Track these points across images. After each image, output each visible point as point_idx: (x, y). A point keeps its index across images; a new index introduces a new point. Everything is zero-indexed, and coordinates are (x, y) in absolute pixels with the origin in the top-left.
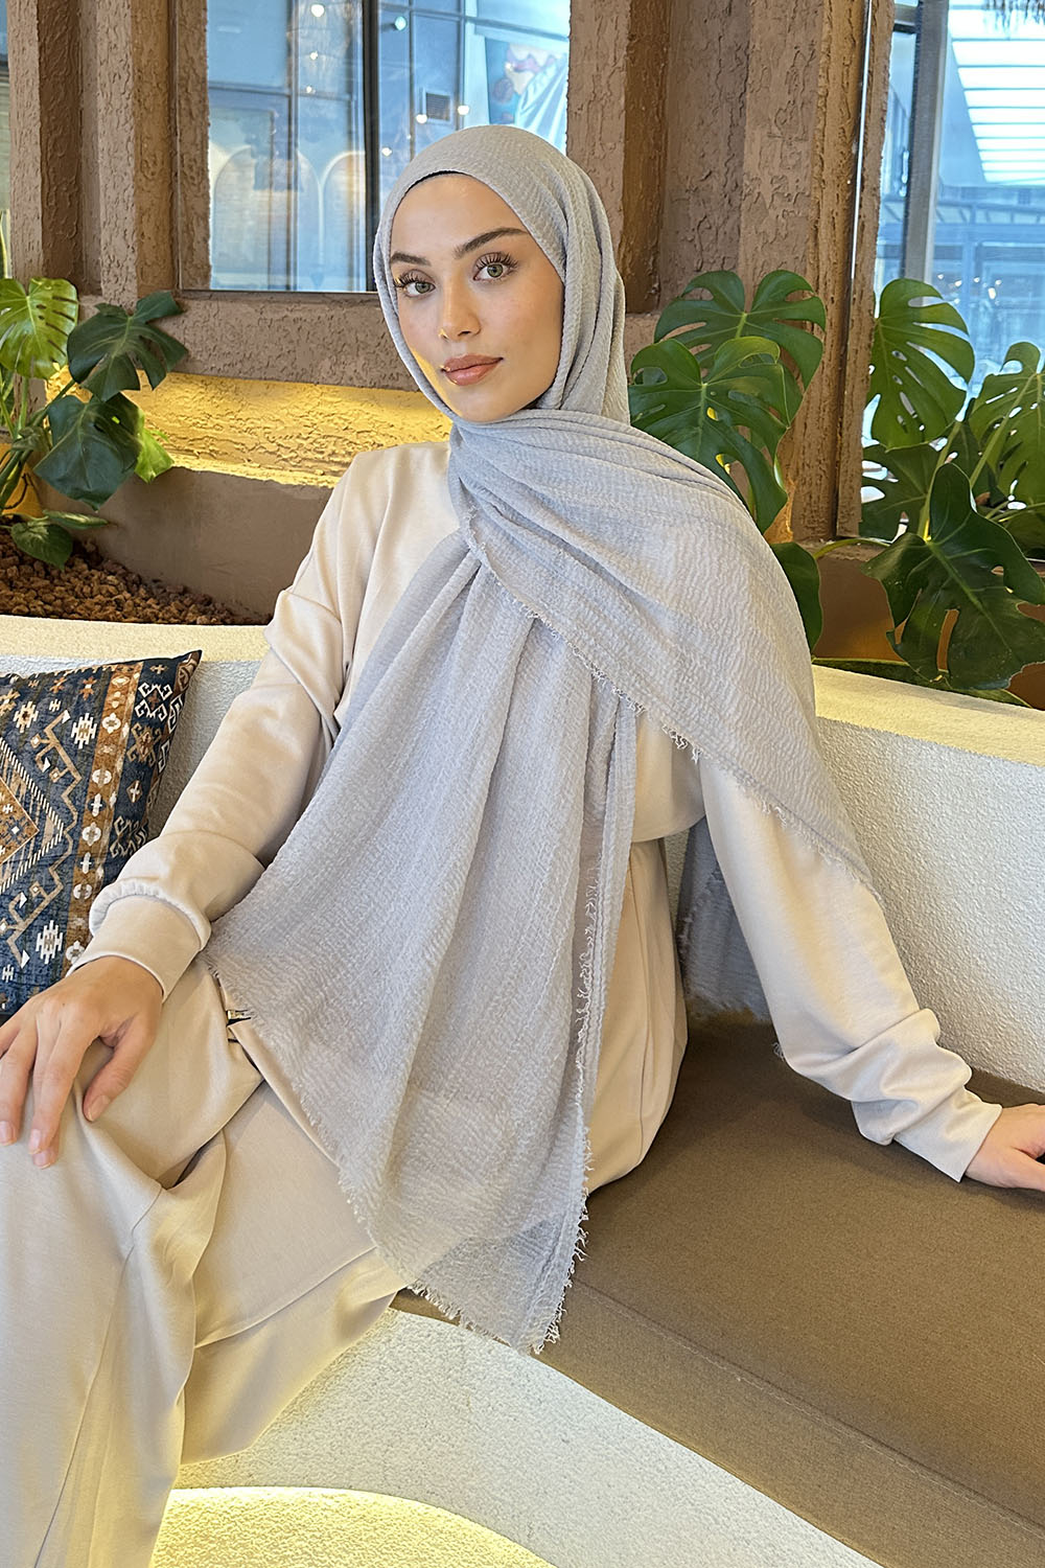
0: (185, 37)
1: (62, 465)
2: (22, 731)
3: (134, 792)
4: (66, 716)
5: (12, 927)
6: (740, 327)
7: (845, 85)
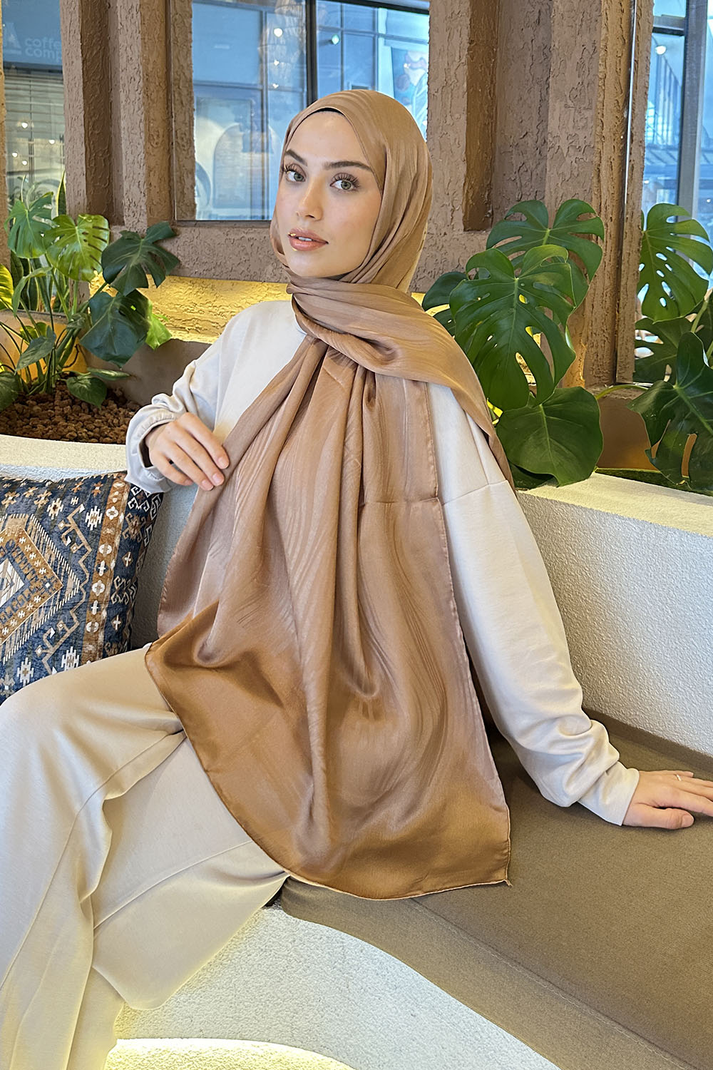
0: (177, 51)
1: (98, 338)
2: (52, 518)
3: (127, 559)
4: (82, 508)
5: (45, 651)
6: (545, 239)
7: (618, 70)
